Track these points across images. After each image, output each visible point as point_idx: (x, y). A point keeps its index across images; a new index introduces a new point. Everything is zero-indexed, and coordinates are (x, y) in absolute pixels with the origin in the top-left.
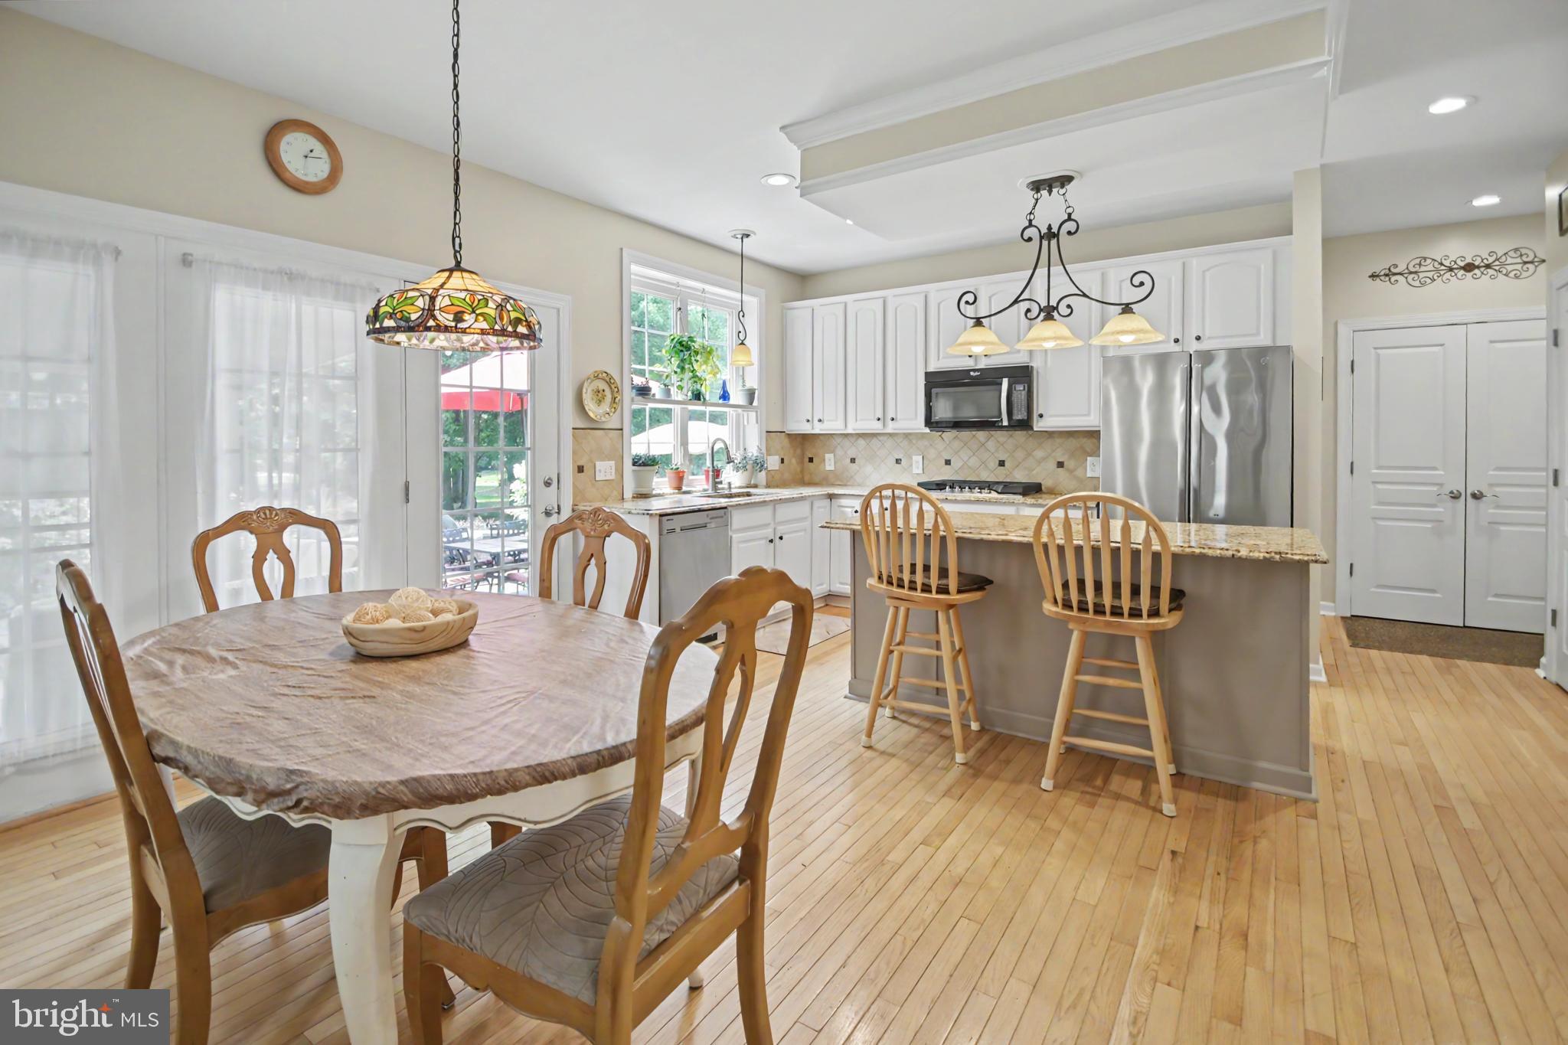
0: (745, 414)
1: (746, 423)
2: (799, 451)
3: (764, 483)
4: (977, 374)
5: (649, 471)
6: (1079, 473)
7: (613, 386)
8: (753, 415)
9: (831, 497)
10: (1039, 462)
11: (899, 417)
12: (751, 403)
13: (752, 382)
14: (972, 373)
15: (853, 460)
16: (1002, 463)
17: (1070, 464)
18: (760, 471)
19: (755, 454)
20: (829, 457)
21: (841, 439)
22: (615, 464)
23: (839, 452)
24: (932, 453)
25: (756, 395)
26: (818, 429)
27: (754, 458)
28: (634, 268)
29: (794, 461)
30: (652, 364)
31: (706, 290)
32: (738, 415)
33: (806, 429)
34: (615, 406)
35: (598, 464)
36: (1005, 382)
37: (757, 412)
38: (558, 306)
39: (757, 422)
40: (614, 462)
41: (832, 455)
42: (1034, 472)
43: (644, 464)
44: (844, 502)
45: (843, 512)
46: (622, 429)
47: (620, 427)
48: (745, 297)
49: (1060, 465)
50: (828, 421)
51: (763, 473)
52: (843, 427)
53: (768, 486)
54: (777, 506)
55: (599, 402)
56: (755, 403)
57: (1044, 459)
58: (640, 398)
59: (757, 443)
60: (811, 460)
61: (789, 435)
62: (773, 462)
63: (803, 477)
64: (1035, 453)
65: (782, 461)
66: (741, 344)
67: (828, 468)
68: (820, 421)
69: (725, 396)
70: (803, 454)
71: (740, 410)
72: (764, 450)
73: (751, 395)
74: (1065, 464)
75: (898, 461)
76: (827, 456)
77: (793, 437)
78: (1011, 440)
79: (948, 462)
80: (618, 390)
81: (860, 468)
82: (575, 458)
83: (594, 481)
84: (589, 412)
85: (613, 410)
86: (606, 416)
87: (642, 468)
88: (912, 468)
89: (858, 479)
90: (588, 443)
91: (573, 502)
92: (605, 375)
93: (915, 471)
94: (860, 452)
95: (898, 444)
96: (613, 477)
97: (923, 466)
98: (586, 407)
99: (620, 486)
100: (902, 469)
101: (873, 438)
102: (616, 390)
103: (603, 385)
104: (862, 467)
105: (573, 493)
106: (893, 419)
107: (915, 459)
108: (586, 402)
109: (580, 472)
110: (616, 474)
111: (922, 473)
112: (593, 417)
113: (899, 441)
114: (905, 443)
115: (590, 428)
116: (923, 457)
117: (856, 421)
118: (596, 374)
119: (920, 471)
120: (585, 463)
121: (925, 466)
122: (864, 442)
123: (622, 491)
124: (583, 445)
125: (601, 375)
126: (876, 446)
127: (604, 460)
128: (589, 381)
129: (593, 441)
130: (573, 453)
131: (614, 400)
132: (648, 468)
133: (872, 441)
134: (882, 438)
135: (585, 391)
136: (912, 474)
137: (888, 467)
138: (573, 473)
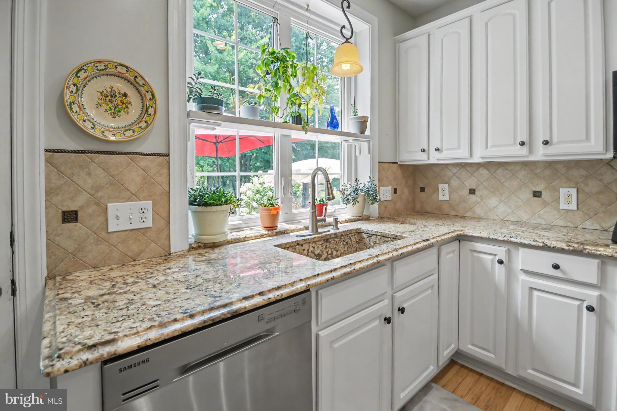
0: (357, 144)
1: (357, 154)
2: (410, 182)
3: (377, 214)
7: (142, 90)
8: (365, 145)
9: (460, 238)
12: (363, 131)
13: (364, 111)
15: (472, 192)
18: (373, 204)
19: (367, 186)
20: (443, 187)
21: (458, 169)
22: (153, 204)
23: (455, 183)
24: (593, 185)
25: (368, 123)
26: (434, 158)
27: (365, 189)
29: (406, 191)
30: (243, 83)
32: (350, 147)
33: (420, 158)
34: (147, 118)
35: (112, 207)
37: (369, 142)
39: (369, 153)
40: (151, 201)
41: (447, 185)
43: (206, 204)
44: (481, 246)
45: (480, 259)
46: (168, 155)
47: (163, 151)
50: (446, 149)
51: (376, 205)
52: (466, 154)
53: (380, 217)
55: (116, 112)
56: (367, 132)
58: (203, 113)
59: (368, 174)
60: (422, 190)
61: (401, 166)
62: (385, 193)
63: (415, 207)
65: (395, 191)
66: (345, 43)
68: (437, 150)
69: (333, 124)
70: (415, 183)
71: (350, 139)
72: (377, 182)
73: (362, 123)
75: (537, 194)
76: (441, 186)
77: (406, 168)
80: (153, 95)
81: (482, 200)
82: (56, 199)
83: (103, 234)
84: (80, 123)
85: (143, 125)
86: (129, 133)
87: (209, 208)
88: (558, 202)
89: (479, 211)
90: (89, 174)
91: (48, 275)
92: (123, 70)
93: (563, 206)
94: (483, 183)
95: (536, 174)
96: (149, 223)
97: (578, 201)
98: (74, 116)
99: (164, 235)
100: (543, 203)
101: (499, 168)
102: (149, 96)
103: (120, 86)
104: (484, 198)
105: (48, 257)
106: (546, 143)
107: (563, 191)
108: (75, 108)
109: (69, 222)
110: (153, 219)
111: (576, 209)
112: (97, 133)
113: (538, 171)
114: (547, 172)
115: (92, 152)
116: (578, 190)
117: (487, 147)
118: (101, 66)
119: (574, 206)
120: (82, 207)
121: (580, 201)
122: (487, 172)
123: (167, 243)
124: (75, 178)
125: (113, 71)
126: (504, 177)
127: (129, 200)
128: (82, 75)
129: (99, 172)
130: (49, 193)
131: (147, 111)
132: (219, 208)
133: (497, 171)
134: (522, 168)
135: (74, 89)
136: (559, 210)
137: (522, 200)
138: (48, 224)
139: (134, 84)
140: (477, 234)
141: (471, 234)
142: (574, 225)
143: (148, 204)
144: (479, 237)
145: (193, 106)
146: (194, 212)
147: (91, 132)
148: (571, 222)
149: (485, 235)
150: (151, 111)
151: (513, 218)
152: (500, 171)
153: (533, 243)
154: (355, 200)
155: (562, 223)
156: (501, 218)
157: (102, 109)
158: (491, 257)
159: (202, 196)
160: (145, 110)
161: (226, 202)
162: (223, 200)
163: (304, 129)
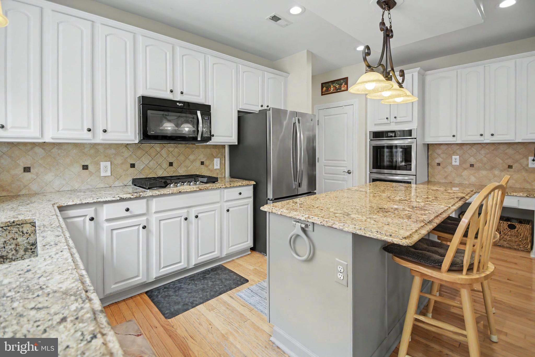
4: (181, 105)
6: (210, 167)
10: (192, 162)
14: (178, 104)
16: (171, 164)
17: (206, 163)
21: (9, 148)
23: (6, 162)
24: (119, 160)
36: (199, 113)
42: (189, 168)
49: (202, 163)
57: (194, 160)
64: (190, 157)
74: (205, 163)
75: (85, 167)
78: (176, 150)
79: (133, 166)
81: (37, 176)
88: (100, 172)
89: (34, 187)
93: (103, 174)
94: (39, 161)
95: (84, 152)
97: (111, 170)
100: (90, 174)
101: (54, 148)
104: (40, 175)
106: (105, 131)
107: (103, 164)
111: (110, 175)
113: (86, 150)
114: (92, 151)
116: (111, 162)
117: (58, 130)
119: (109, 174)
121: (112, 170)
122: (43, 151)
126: (59, 155)
133: (52, 151)
134: (73, 148)
136: (100, 177)
137: (74, 173)
140: (71, 203)
141: (66, 204)
142: (108, 185)
144: (73, 205)
148: (108, 184)
149: (78, 202)
151: (68, 188)
152: (55, 150)
153: (114, 199)
155: (102, 186)
156: (56, 189)
158: (82, 219)
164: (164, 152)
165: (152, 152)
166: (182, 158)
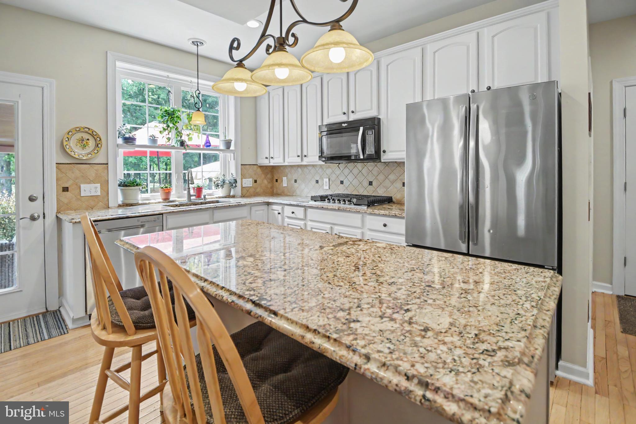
1: (229, 160)
2: (269, 176)
3: (240, 194)
4: (346, 125)
5: (136, 189)
7: (95, 137)
8: (231, 155)
10: (393, 182)
11: (309, 155)
12: (229, 147)
15: (296, 181)
16: (371, 183)
18: (236, 188)
20: (285, 179)
22: (101, 185)
25: (232, 143)
26: (272, 163)
28: (118, 64)
29: (264, 181)
31: (170, 76)
32: (225, 156)
33: (267, 163)
34: (98, 149)
35: (82, 186)
36: (361, 129)
37: (234, 153)
38: (42, 85)
39: (234, 159)
42: (389, 189)
43: (126, 186)
44: (274, 207)
45: (274, 214)
46: (107, 164)
47: (105, 162)
48: (200, 81)
50: (276, 158)
51: (239, 189)
53: (243, 196)
54: (252, 207)
55: (84, 147)
56: (232, 148)
57: (395, 180)
58: (126, 145)
59: (233, 172)
60: (277, 180)
61: (261, 167)
62: (248, 182)
63: (273, 191)
65: (256, 181)
66: (197, 110)
67: (284, 185)
68: (272, 158)
70: (273, 177)
72: (239, 175)
73: (228, 143)
75: (317, 182)
76: (283, 178)
77: (263, 168)
78: (376, 168)
79: (342, 182)
80: (100, 139)
82: (60, 183)
83: (79, 197)
84: (70, 153)
85: (96, 151)
86: (90, 156)
87: (127, 188)
90: (73, 173)
91: (57, 211)
92: (87, 130)
93: (325, 187)
94: (299, 176)
95: (317, 171)
96: (99, 193)
97: (329, 185)
98: (67, 150)
99: (106, 199)
100: (319, 186)
101: (305, 168)
102: (98, 139)
103: (86, 136)
104: (299, 184)
105: (57, 205)
106: (305, 156)
107: (325, 180)
108: (68, 147)
109: (65, 191)
110: (101, 192)
111: (329, 189)
112: (77, 156)
113: (317, 169)
114: (320, 170)
115: (74, 164)
116: (329, 179)
117: (289, 157)
118: (78, 129)
120: (70, 186)
122: (301, 170)
123: (107, 202)
124: (67, 174)
125: (83, 130)
126: (306, 173)
127: (89, 183)
128: (70, 133)
129: (77, 171)
130: (57, 180)
131: (98, 145)
132: (133, 188)
133: (304, 170)
134: (312, 168)
135: (67, 139)
136: (324, 189)
137: (312, 185)
138: (57, 192)
139: (92, 135)
143: (98, 185)
145: (120, 141)
146: (121, 190)
147: (74, 156)
150: (99, 145)
154: (222, 186)
156: (305, 195)
157: (78, 146)
159: (124, 182)
160: (97, 146)
161: (137, 185)
162: (135, 184)
163: (185, 149)
164: (364, 171)
165: (355, 171)
166: (381, 177)
